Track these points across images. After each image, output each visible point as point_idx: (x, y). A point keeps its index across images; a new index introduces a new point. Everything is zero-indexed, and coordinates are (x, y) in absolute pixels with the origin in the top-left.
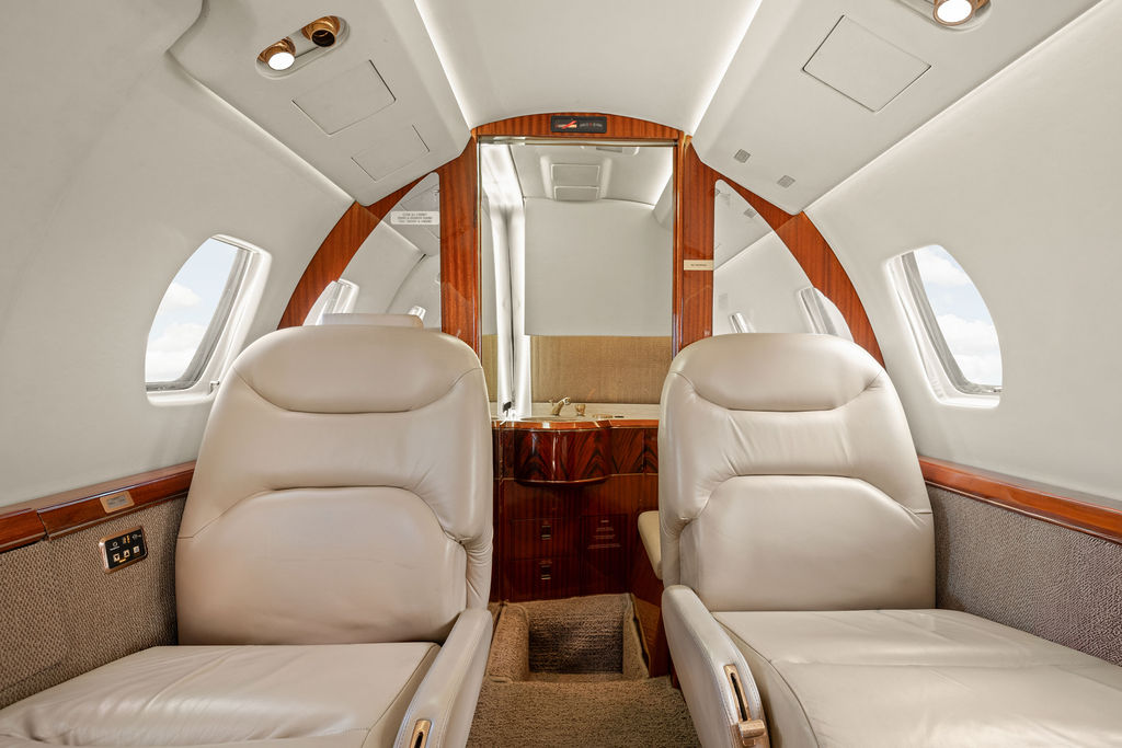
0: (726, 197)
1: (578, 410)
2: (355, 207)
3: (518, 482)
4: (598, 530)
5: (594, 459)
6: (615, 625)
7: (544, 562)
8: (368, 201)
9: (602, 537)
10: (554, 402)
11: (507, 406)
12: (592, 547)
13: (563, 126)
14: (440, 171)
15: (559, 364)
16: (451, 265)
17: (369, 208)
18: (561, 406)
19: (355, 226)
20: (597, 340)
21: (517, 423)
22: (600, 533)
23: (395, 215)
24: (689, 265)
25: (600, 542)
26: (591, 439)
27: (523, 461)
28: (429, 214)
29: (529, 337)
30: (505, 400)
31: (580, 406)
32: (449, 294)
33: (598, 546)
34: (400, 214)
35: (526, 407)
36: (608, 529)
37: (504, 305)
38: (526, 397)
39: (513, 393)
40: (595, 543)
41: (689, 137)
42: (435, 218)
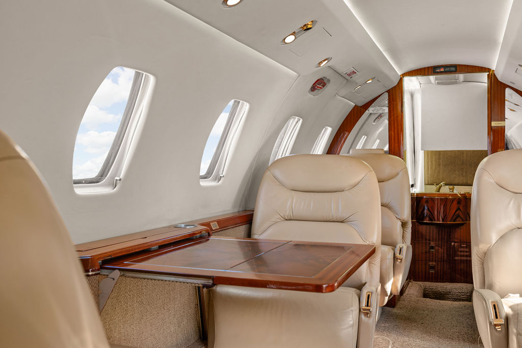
0: (511, 95)
1: (450, 189)
2: (356, 107)
3: (418, 222)
4: (460, 249)
5: (457, 213)
6: (468, 294)
7: (431, 263)
8: (360, 104)
9: (462, 253)
10: (436, 185)
11: (412, 186)
12: (456, 258)
13: (438, 70)
14: (388, 91)
15: (439, 165)
16: (393, 127)
17: (361, 107)
18: (440, 187)
19: (356, 113)
20: (462, 152)
21: (417, 194)
22: (461, 251)
23: (371, 110)
24: (494, 124)
25: (461, 256)
26: (455, 203)
27: (420, 213)
28: (384, 108)
29: (423, 151)
30: (411, 183)
31: (451, 187)
32: (391, 136)
33: (460, 258)
34: (373, 109)
35: (421, 187)
36: (465, 250)
37: (410, 135)
38: (421, 183)
39: (415, 180)
40: (458, 256)
41: (493, 71)
42: (386, 110)
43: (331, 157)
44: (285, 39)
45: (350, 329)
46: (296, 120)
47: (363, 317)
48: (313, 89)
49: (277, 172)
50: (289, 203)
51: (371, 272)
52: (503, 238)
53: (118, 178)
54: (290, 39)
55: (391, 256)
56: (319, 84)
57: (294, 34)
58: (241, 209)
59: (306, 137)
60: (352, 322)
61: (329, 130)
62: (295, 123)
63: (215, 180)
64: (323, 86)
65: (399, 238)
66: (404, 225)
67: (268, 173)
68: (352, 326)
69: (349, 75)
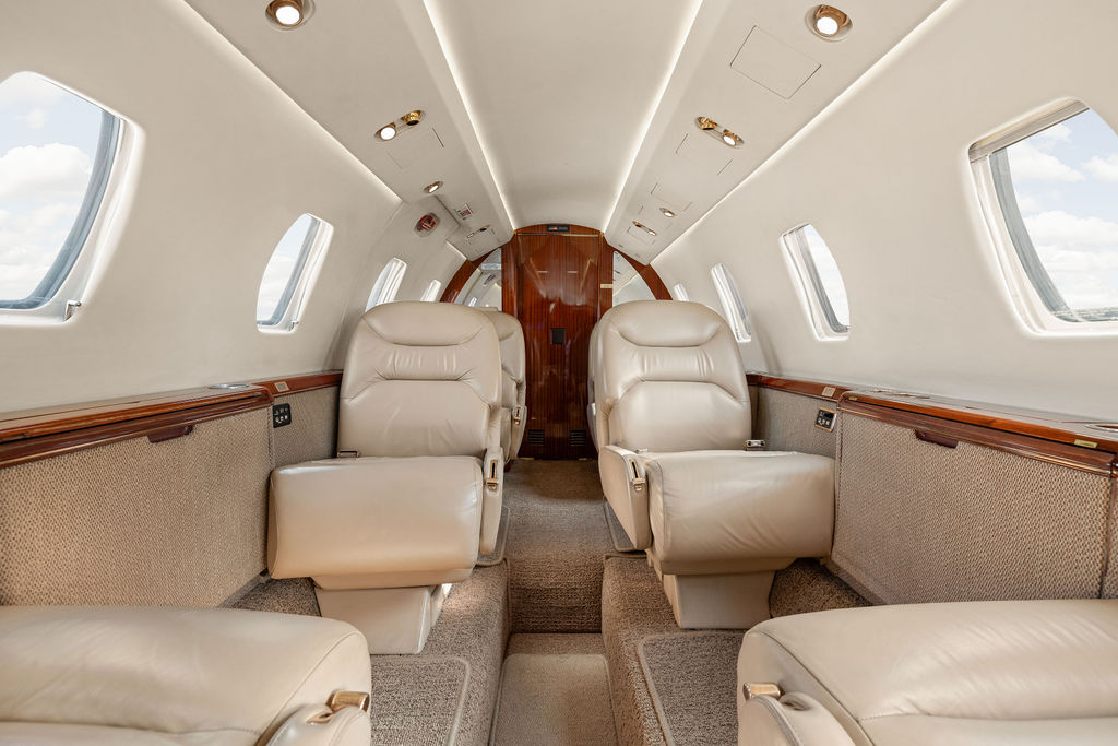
0: (618, 258)
2: (467, 262)
8: (471, 259)
13: (552, 229)
14: (502, 247)
17: (472, 262)
19: (467, 269)
23: (483, 267)
24: (603, 286)
28: (497, 265)
34: (485, 265)
41: (603, 234)
42: (500, 267)
43: (445, 305)
44: (381, 130)
45: (473, 509)
46: (399, 265)
47: (488, 491)
48: (420, 227)
49: (375, 323)
50: (390, 361)
51: (491, 437)
52: (630, 390)
53: (73, 302)
54: (388, 133)
55: (509, 418)
56: (427, 222)
57: (393, 125)
58: (327, 369)
59: (411, 285)
60: (474, 501)
61: (438, 284)
62: (398, 268)
63: (286, 328)
64: (432, 226)
65: (514, 401)
66: (519, 386)
67: (363, 322)
68: (476, 504)
69: (463, 214)
